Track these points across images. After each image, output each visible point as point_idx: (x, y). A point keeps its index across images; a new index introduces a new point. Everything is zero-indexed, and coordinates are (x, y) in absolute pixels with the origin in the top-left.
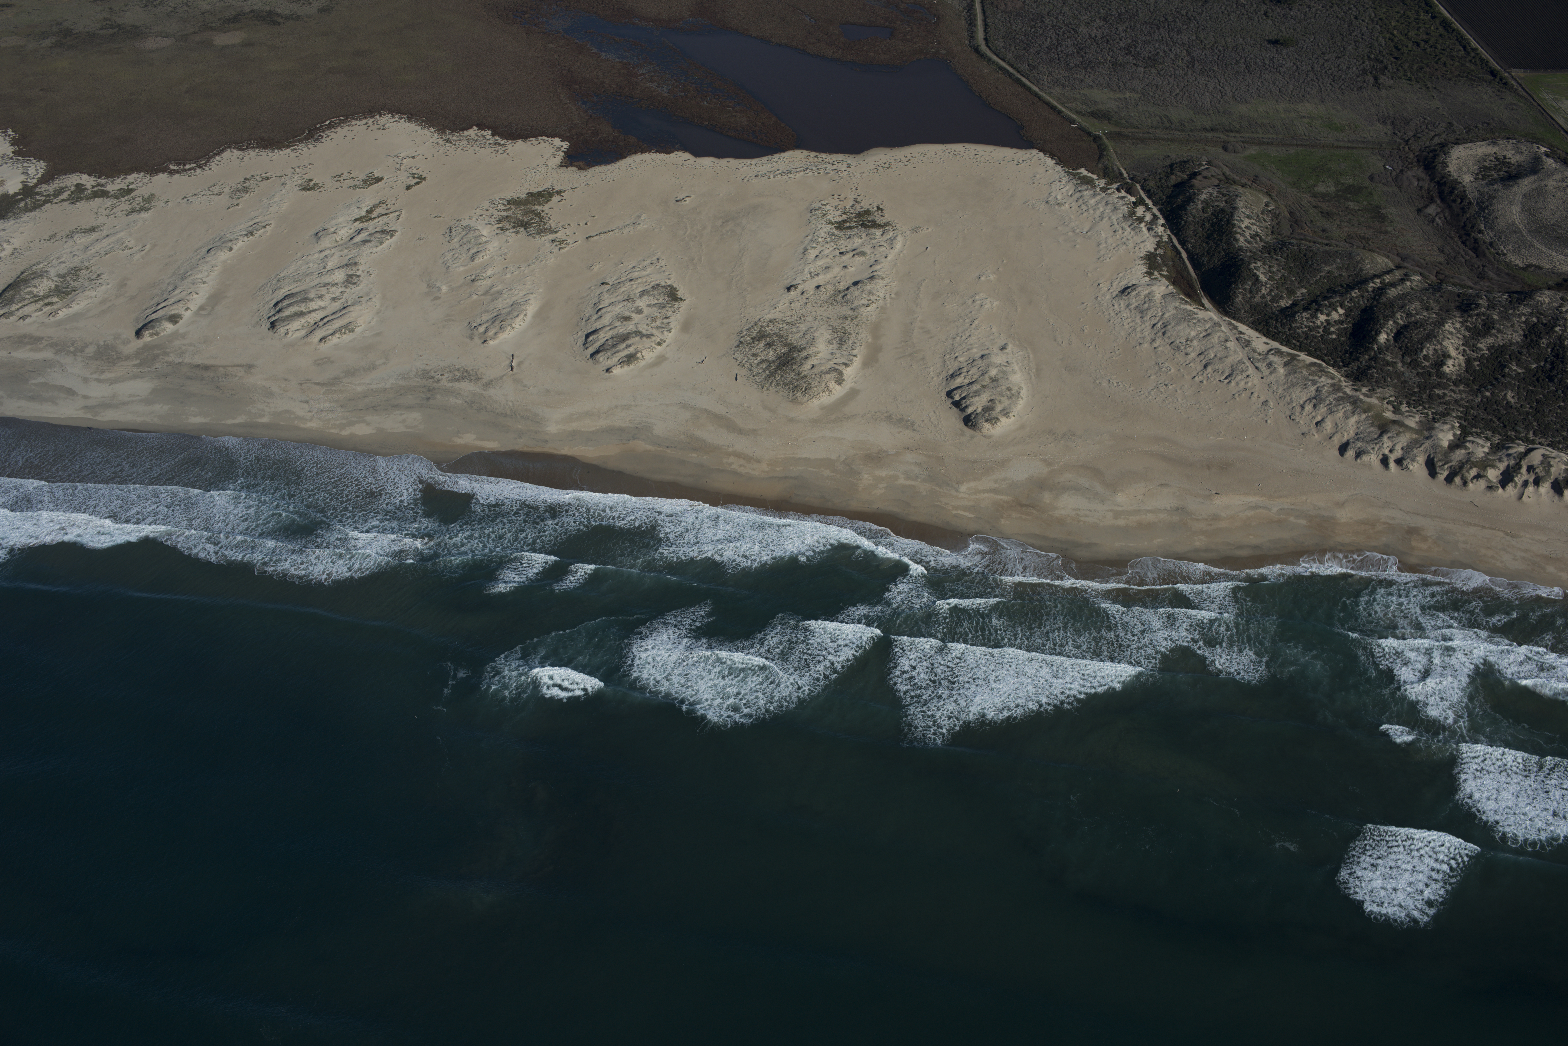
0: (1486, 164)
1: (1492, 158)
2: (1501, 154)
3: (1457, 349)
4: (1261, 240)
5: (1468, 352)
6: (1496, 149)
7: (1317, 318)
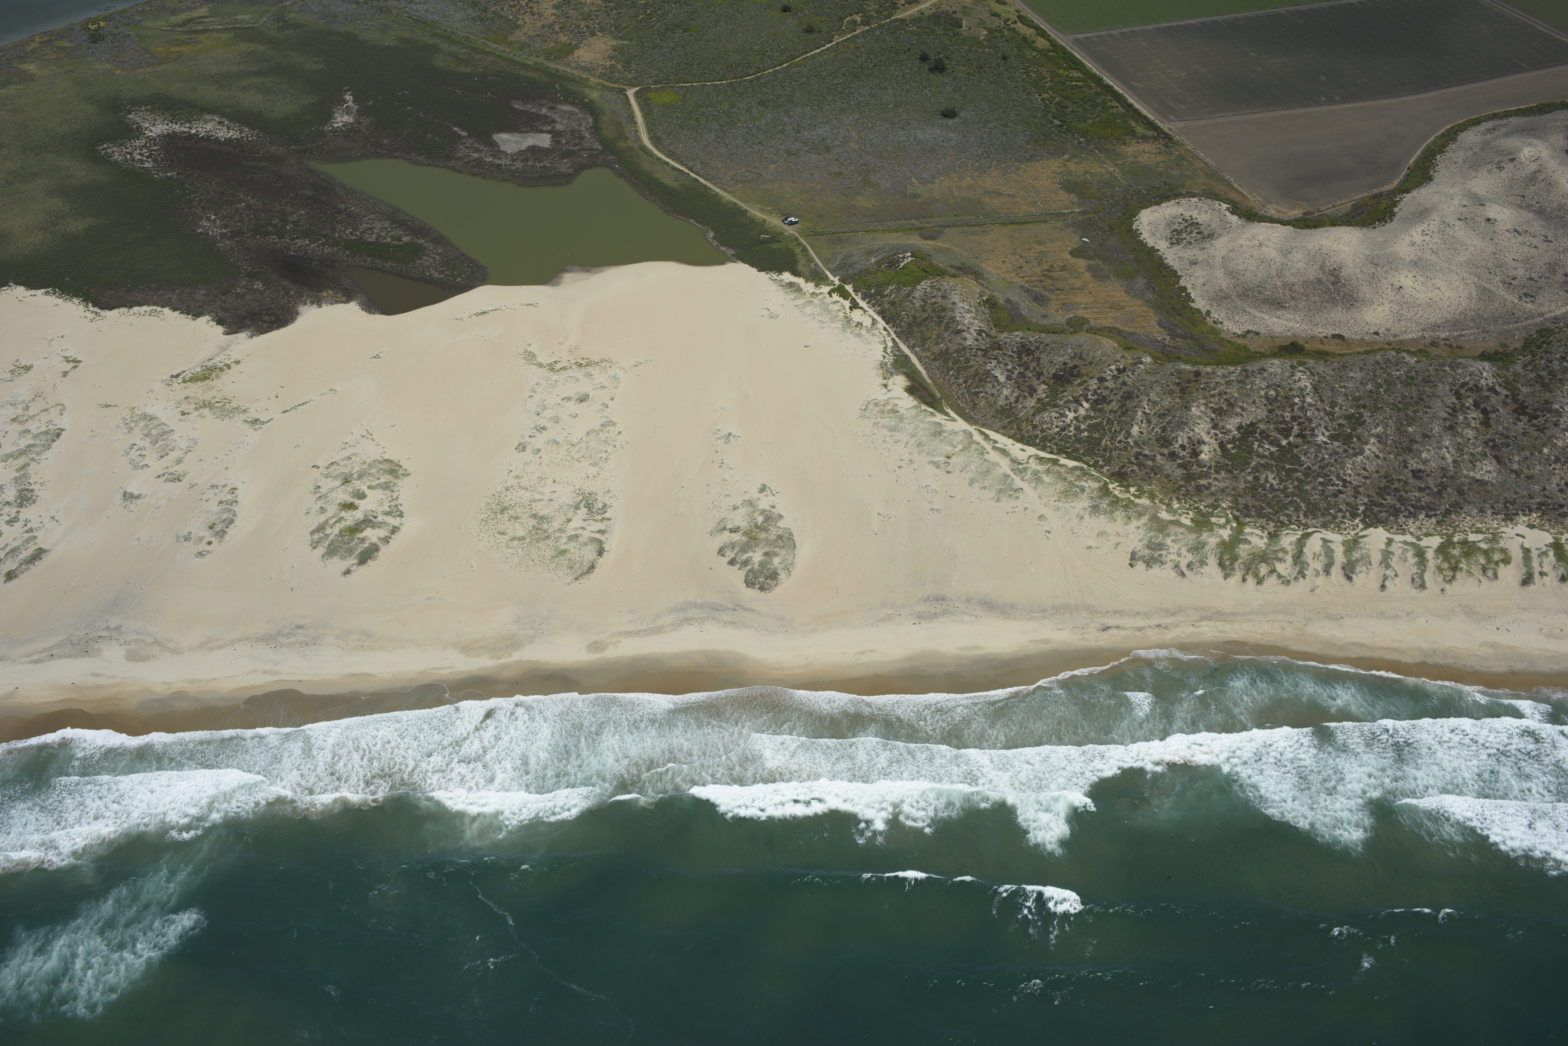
0: (1176, 227)
1: (1180, 220)
2: (1187, 215)
3: (1209, 433)
4: (987, 335)
5: (1220, 435)
6: (1181, 210)
7: (1066, 416)
